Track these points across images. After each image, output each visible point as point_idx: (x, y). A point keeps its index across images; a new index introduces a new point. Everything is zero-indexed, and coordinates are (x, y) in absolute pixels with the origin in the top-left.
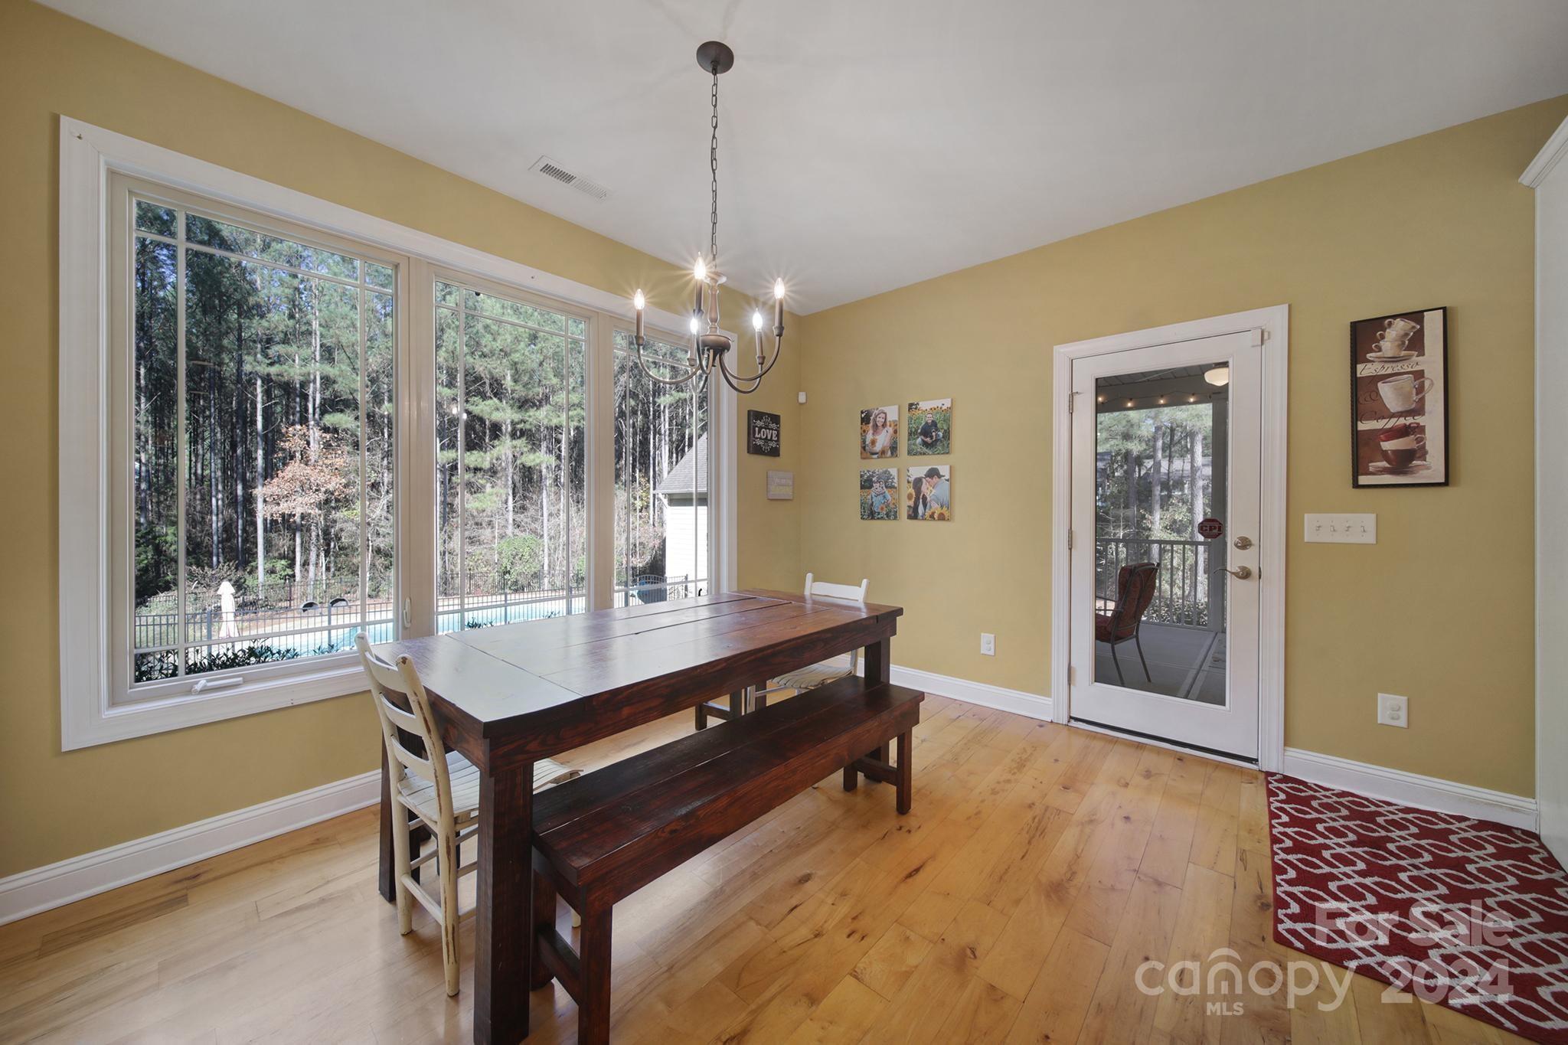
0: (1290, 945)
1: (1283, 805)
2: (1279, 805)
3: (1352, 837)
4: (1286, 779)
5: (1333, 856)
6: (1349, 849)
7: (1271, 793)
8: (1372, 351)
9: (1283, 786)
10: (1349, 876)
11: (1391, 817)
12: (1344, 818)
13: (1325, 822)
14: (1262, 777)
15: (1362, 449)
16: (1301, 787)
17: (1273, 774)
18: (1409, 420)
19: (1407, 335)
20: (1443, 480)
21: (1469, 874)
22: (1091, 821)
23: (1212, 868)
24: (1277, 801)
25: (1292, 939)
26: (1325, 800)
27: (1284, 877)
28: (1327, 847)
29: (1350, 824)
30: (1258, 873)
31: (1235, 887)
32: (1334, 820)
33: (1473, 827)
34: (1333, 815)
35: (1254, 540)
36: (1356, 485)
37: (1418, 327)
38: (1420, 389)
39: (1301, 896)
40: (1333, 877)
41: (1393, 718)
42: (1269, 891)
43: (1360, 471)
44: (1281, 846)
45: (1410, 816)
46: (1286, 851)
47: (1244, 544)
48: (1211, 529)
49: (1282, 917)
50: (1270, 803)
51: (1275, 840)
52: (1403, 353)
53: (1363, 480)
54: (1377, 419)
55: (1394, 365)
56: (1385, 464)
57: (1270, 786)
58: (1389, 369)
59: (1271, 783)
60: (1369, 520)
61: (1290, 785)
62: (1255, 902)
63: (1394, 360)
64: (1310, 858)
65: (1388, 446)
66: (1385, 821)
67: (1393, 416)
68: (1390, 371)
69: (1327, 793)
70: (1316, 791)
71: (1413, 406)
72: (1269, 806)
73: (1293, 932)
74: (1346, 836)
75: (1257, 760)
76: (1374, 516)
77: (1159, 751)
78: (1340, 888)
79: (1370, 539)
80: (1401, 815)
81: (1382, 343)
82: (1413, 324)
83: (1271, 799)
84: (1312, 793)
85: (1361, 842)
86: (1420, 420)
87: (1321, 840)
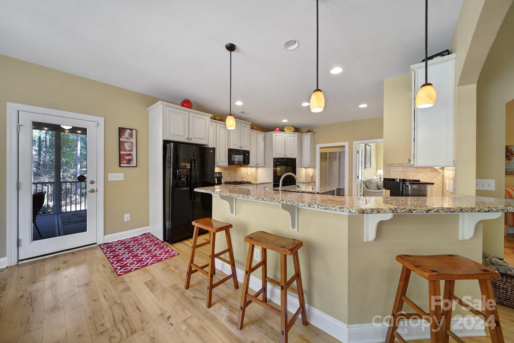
0: (122, 275)
1: (107, 250)
2: (106, 250)
3: (123, 249)
4: (105, 244)
5: (121, 254)
6: (124, 251)
7: (102, 249)
8: (123, 135)
9: (105, 246)
10: (126, 256)
11: (128, 241)
12: (120, 246)
13: (117, 249)
14: (99, 246)
15: (121, 157)
16: (109, 244)
17: (101, 245)
18: (130, 153)
19: (130, 133)
20: (136, 166)
21: (143, 244)
22: (53, 285)
23: (98, 272)
24: (105, 250)
25: (121, 273)
26: (115, 244)
27: (114, 264)
28: (120, 253)
29: (122, 246)
30: (109, 267)
31: (106, 272)
32: (118, 247)
33: (141, 236)
34: (118, 246)
35: (95, 181)
36: (120, 166)
37: (132, 132)
38: (132, 146)
39: (119, 265)
40: (123, 258)
41: (127, 219)
42: (113, 268)
43: (121, 163)
44: (110, 258)
45: (131, 239)
46: (112, 259)
47: (92, 182)
48: (82, 179)
49: (118, 271)
50: (103, 251)
51: (108, 258)
52: (129, 137)
53: (122, 165)
54: (124, 151)
55: (127, 140)
56: (126, 162)
57: (102, 248)
58: (126, 140)
59: (101, 247)
60: (122, 175)
61: (106, 245)
62: (112, 272)
63: (127, 138)
64: (117, 257)
65: (126, 158)
66: (128, 242)
67: (127, 151)
68: (126, 141)
69: (115, 243)
70: (112, 243)
71: (131, 149)
72: (104, 252)
73: (121, 272)
74: (122, 249)
75: (96, 243)
76: (123, 173)
77: (64, 255)
78: (125, 259)
79: (123, 179)
80: (130, 240)
81: (125, 134)
82: (131, 131)
83: (103, 250)
84: (111, 244)
85: (125, 248)
86: (132, 153)
87: (118, 253)
